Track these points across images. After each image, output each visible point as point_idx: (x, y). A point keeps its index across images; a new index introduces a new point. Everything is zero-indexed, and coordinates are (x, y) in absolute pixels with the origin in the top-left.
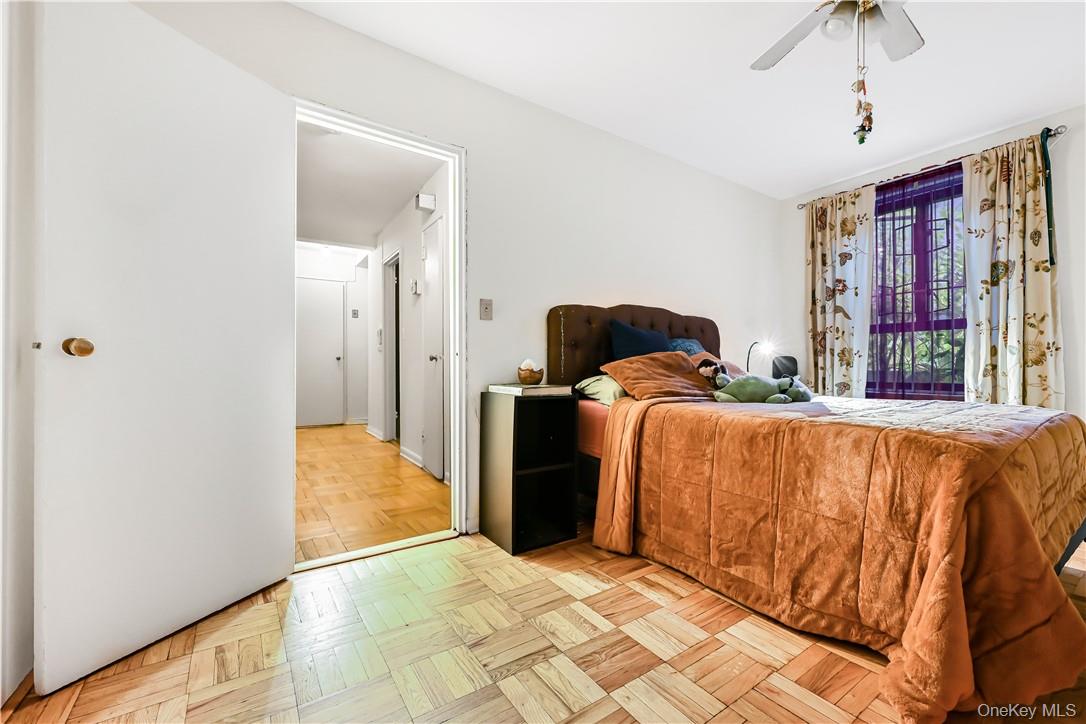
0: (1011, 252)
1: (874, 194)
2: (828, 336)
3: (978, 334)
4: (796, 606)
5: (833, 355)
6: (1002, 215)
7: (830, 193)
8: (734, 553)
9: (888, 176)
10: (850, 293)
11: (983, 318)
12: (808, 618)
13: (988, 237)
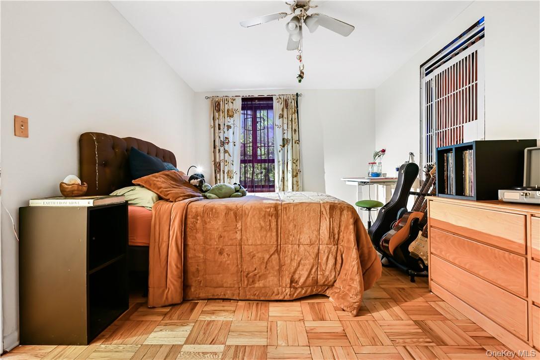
0: (288, 136)
1: (241, 101)
2: (222, 164)
3: (279, 165)
4: (292, 289)
5: (224, 173)
6: (285, 121)
7: (221, 95)
8: (257, 275)
9: (247, 95)
10: (231, 144)
11: (280, 159)
12: (298, 292)
13: (281, 128)
